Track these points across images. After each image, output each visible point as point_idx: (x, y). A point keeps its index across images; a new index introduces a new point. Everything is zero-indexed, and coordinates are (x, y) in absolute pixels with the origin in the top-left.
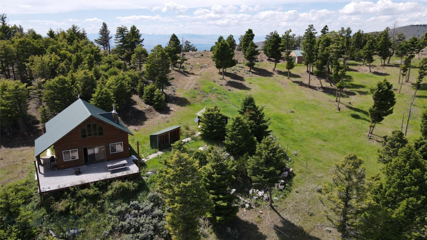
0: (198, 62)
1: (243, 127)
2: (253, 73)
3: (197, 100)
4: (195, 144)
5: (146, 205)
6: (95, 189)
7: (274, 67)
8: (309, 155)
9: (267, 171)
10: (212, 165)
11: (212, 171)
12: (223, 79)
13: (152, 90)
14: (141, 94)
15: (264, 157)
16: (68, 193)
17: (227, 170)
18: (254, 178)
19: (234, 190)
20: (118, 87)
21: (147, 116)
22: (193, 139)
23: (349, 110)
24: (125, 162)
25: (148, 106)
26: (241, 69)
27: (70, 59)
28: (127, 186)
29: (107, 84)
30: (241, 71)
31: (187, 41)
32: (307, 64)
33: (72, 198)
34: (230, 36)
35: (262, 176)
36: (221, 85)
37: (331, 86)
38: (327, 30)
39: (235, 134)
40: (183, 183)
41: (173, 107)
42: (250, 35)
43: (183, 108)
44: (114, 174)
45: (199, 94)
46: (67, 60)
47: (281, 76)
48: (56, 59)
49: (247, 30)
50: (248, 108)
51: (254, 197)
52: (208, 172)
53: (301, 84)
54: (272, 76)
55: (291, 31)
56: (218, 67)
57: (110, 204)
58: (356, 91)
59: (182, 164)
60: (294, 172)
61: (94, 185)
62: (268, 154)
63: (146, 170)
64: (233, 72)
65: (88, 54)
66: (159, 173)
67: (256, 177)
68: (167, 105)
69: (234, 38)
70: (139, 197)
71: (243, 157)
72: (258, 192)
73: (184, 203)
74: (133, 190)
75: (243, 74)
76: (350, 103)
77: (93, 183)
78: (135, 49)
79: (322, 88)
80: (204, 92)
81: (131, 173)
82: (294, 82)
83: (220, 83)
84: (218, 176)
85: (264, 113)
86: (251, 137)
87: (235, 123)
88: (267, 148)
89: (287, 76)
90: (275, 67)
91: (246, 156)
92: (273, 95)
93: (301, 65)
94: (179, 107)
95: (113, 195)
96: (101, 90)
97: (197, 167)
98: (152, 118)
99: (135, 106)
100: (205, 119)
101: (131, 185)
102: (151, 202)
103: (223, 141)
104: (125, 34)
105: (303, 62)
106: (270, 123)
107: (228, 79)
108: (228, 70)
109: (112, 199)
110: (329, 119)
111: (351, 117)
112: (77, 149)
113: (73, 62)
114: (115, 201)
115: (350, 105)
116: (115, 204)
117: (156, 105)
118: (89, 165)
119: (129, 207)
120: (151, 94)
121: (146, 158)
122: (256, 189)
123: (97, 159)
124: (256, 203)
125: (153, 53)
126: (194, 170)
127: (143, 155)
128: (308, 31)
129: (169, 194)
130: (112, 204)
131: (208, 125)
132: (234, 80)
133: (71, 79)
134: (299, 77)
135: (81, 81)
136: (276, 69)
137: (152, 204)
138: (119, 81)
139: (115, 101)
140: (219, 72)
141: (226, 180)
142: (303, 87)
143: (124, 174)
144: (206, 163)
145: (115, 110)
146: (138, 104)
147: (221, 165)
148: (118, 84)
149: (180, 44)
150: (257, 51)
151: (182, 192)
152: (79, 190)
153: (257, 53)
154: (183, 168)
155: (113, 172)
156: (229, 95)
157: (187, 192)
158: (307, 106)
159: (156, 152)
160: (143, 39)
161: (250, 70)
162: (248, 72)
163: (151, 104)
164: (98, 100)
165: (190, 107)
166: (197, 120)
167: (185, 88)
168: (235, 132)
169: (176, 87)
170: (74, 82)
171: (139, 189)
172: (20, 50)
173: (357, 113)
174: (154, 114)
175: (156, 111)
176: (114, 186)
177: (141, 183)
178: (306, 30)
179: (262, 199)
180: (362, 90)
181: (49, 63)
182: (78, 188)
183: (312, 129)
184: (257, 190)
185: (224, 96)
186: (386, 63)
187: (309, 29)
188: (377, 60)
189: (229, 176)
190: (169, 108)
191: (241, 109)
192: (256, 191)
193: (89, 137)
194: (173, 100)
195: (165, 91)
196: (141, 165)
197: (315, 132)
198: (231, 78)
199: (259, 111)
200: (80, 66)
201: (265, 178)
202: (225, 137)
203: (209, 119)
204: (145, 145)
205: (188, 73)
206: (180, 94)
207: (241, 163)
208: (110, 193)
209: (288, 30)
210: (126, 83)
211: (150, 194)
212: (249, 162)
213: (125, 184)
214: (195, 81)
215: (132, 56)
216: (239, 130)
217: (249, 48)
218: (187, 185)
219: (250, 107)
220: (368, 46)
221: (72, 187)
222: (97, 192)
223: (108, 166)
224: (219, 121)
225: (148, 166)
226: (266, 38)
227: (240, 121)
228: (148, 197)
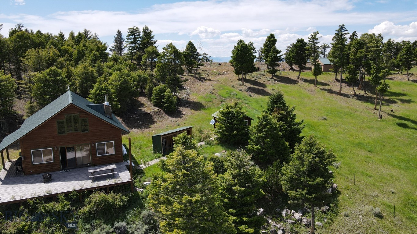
0: (215, 70)
1: (271, 127)
2: (275, 80)
3: (214, 104)
4: (209, 149)
5: (138, 228)
6: (66, 202)
7: (298, 75)
8: (354, 168)
9: (312, 183)
10: (232, 173)
11: (232, 182)
12: (243, 85)
13: (162, 91)
14: (149, 95)
15: (307, 163)
16: (25, 208)
17: (253, 182)
18: (292, 193)
19: (262, 210)
20: (121, 84)
21: (155, 119)
22: (208, 144)
23: (392, 118)
24: (113, 166)
25: (157, 108)
26: (262, 76)
27: (71, 55)
28: (111, 200)
29: (110, 81)
30: (262, 78)
31: (204, 53)
32: (336, 72)
33: (31, 215)
34: (250, 43)
35: (305, 191)
36: (241, 90)
37: (366, 93)
38: (357, 36)
39: (261, 136)
40: (187, 197)
41: (186, 111)
42: (271, 40)
43: (197, 112)
44: (95, 183)
45: (216, 99)
46: (67, 56)
47: (307, 84)
48: (55, 54)
49: (269, 35)
50: (276, 107)
51: (288, 220)
52: (227, 183)
53: (331, 91)
54: (297, 84)
55: (318, 33)
56: (237, 72)
57: (85, 225)
58: (397, 99)
59: (187, 165)
60: (339, 189)
61: (64, 196)
62: (313, 159)
63: (142, 179)
64: (253, 79)
65: (93, 52)
66: (154, 180)
67: (295, 192)
68: (179, 108)
69: (254, 45)
70: (129, 216)
71: (273, 167)
72: (293, 213)
73: (189, 228)
74: (120, 206)
75: (265, 81)
76: (392, 111)
77: (64, 194)
78: (146, 49)
79: (356, 95)
80: (222, 96)
81: (119, 182)
82: (322, 89)
83: (240, 89)
84: (241, 189)
85: (295, 115)
86: (282, 141)
87: (261, 123)
88: (310, 151)
89: (314, 84)
90: (300, 75)
91: (277, 165)
92: (300, 101)
93: (328, 74)
94: (193, 111)
95: (90, 212)
96: (100, 85)
97: (211, 171)
98: (160, 121)
99: (141, 109)
100: (222, 118)
101: (117, 198)
102: (146, 223)
103: (246, 147)
104: (136, 35)
105: (331, 69)
106: (304, 126)
107: (249, 85)
108: (249, 76)
109: (89, 217)
110: (370, 128)
111: (397, 126)
112: (52, 148)
113: (74, 57)
114: (93, 221)
115: (392, 113)
116: (92, 226)
117: (166, 107)
118: (68, 171)
119: (112, 230)
120: (160, 94)
121: (144, 163)
122: (291, 210)
123: (79, 163)
124: (292, 229)
125: (165, 51)
126: (206, 177)
127: (142, 161)
128: (338, 32)
129: (165, 213)
130: (88, 226)
131: (226, 126)
132: (255, 87)
133: (67, 73)
134: (327, 85)
135: (79, 77)
136: (301, 77)
137: (146, 227)
138: (123, 77)
139: (116, 99)
140: (238, 78)
141: (253, 194)
142: (334, 95)
143: (109, 184)
144: (224, 171)
145: (107, 102)
146: (146, 106)
147: (246, 172)
148: (121, 79)
149: (197, 52)
150: (280, 56)
151: (185, 210)
152: (42, 204)
153: (279, 59)
154: (188, 171)
155: (95, 180)
156: (250, 100)
157: (194, 211)
158: (341, 113)
159: (159, 157)
160: (156, 41)
161: (272, 77)
162: (270, 79)
163: (160, 107)
164: (96, 96)
165: (205, 111)
166: (212, 122)
167: (201, 93)
168: (261, 134)
169: (191, 91)
170: (71, 76)
171: (129, 205)
172: (18, 44)
173: (403, 122)
174: (163, 117)
175: (166, 114)
176: (93, 200)
177: (132, 196)
178: (337, 31)
179: (300, 224)
180: (403, 98)
181: (46, 58)
182: (41, 201)
183: (351, 138)
184: (293, 211)
185: (244, 101)
187: (340, 29)
189: (256, 189)
190: (181, 112)
191: (267, 109)
192: (291, 212)
193: (68, 132)
194: (186, 104)
195: (177, 94)
196: (136, 172)
197: (357, 141)
198: (252, 85)
199: (290, 111)
200: (81, 61)
201: (309, 193)
202: (249, 141)
203: (227, 118)
204: (147, 149)
205: (204, 79)
206: (194, 98)
207: (269, 174)
208: (86, 209)
209: (316, 31)
210: (131, 81)
211: (144, 213)
212: (284, 170)
213: (109, 197)
214: (211, 87)
215: (142, 57)
216: (267, 132)
217: (270, 54)
218: (194, 199)
219: (279, 105)
220: (405, 51)
221: (31, 199)
222: (68, 207)
223: (90, 171)
224: (241, 121)
225: (146, 174)
226: (287, 49)
227: (267, 120)
228: (141, 216)
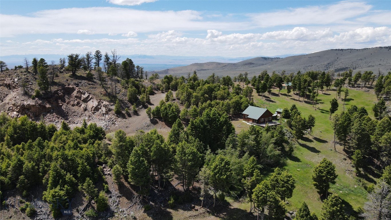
23: (319, 110)
34: (256, 76)
37: (308, 100)
42: (268, 77)
47: (284, 96)
53: (295, 100)
75: (269, 96)
76: (318, 107)
79: (304, 101)
80: (262, 104)
82: (291, 99)
83: (263, 100)
89: (287, 96)
105: (293, 89)
108: (263, 94)
110: (313, 113)
111: (321, 113)
132: (267, 99)
134: (291, 96)
136: (281, 93)
140: (258, 95)
161: (269, 93)
173: (323, 111)
180: (321, 101)
185: (270, 105)
186: (329, 88)
188: (325, 88)
199: (297, 109)
219: (294, 107)
